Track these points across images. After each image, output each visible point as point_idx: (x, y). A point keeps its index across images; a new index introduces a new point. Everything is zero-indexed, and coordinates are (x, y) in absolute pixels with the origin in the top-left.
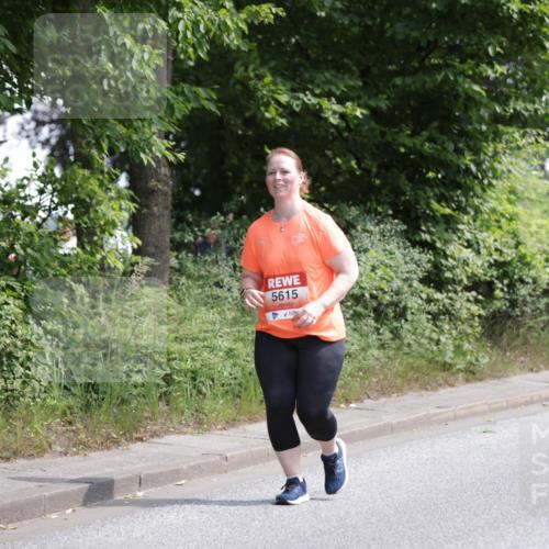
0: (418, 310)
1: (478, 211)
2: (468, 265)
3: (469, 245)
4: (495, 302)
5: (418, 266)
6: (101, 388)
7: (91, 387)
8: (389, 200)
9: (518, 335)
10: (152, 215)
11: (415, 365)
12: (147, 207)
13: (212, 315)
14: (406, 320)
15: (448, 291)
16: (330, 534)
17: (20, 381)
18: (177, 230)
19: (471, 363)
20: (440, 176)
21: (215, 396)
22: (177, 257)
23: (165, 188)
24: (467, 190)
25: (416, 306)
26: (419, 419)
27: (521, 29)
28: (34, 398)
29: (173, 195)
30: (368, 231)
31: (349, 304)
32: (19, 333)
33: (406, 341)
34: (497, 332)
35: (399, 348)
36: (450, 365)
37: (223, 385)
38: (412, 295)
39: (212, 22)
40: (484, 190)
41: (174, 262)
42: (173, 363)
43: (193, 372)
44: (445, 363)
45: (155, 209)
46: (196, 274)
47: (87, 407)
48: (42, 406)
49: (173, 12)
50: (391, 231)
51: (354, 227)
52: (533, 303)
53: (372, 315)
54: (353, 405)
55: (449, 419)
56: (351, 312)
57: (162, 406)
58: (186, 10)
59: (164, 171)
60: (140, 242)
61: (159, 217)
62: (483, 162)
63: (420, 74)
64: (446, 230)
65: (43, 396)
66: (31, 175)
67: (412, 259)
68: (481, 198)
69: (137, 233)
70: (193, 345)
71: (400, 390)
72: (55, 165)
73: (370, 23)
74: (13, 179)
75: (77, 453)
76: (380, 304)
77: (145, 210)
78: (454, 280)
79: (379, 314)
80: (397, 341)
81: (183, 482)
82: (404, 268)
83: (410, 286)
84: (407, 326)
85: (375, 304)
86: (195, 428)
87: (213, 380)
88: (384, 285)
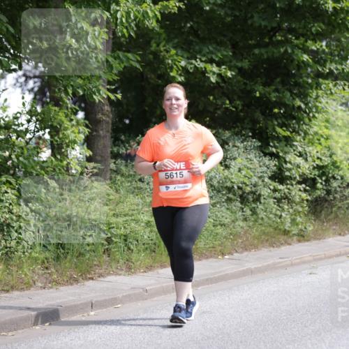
0: (268, 196)
1: (306, 133)
2: (300, 168)
3: (301, 155)
4: (317, 191)
5: (268, 168)
6: (66, 246)
7: (60, 246)
8: (249, 126)
9: (332, 212)
10: (99, 136)
11: (266, 231)
12: (96, 131)
13: (137, 200)
14: (260, 203)
15: (287, 184)
16: (213, 339)
17: (15, 241)
18: (115, 146)
19: (301, 230)
20: (282, 111)
21: (139, 251)
22: (115, 163)
23: (108, 119)
24: (299, 120)
25: (267, 194)
26: (268, 265)
27: (333, 17)
28: (24, 252)
29: (112, 124)
30: (236, 147)
31: (224, 192)
32: (15, 211)
33: (260, 216)
34: (319, 210)
35: (256, 221)
36: (288, 231)
37: (144, 244)
38: (264, 187)
39: (138, 12)
40: (310, 120)
41: (113, 166)
42: (112, 230)
43: (125, 236)
44: (285, 230)
45: (101, 132)
46: (127, 174)
47: (58, 258)
48: (29, 257)
49: (113, 6)
50: (251, 146)
51: (227, 144)
52: (341, 192)
53: (239, 199)
54: (226, 257)
55: (288, 266)
56: (225, 198)
57: (105, 257)
58: (122, 5)
59: (107, 108)
60: (91, 153)
61: (103, 137)
62: (310, 102)
63: (270, 47)
64: (286, 146)
65: (29, 251)
66: (22, 111)
67: (264, 164)
68: (308, 125)
69: (89, 147)
70: (125, 219)
71: (256, 247)
72: (37, 105)
73: (238, 14)
74: (10, 113)
75: (51, 288)
76: (244, 193)
77: (95, 133)
78: (291, 177)
79: (243, 199)
80: (255, 216)
81: (119, 306)
82: (259, 170)
83: (263, 181)
84: (261, 207)
85: (241, 193)
86: (126, 272)
87: (137, 241)
88: (246, 180)
